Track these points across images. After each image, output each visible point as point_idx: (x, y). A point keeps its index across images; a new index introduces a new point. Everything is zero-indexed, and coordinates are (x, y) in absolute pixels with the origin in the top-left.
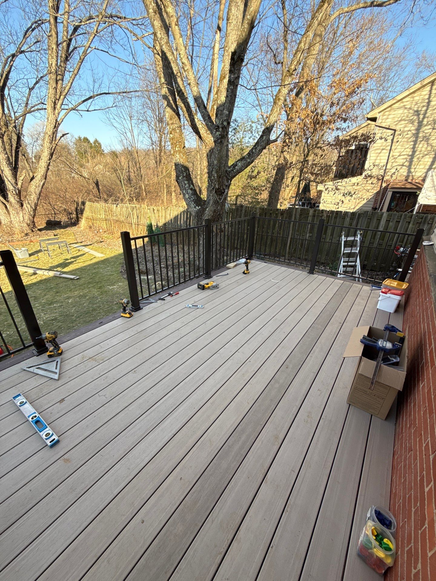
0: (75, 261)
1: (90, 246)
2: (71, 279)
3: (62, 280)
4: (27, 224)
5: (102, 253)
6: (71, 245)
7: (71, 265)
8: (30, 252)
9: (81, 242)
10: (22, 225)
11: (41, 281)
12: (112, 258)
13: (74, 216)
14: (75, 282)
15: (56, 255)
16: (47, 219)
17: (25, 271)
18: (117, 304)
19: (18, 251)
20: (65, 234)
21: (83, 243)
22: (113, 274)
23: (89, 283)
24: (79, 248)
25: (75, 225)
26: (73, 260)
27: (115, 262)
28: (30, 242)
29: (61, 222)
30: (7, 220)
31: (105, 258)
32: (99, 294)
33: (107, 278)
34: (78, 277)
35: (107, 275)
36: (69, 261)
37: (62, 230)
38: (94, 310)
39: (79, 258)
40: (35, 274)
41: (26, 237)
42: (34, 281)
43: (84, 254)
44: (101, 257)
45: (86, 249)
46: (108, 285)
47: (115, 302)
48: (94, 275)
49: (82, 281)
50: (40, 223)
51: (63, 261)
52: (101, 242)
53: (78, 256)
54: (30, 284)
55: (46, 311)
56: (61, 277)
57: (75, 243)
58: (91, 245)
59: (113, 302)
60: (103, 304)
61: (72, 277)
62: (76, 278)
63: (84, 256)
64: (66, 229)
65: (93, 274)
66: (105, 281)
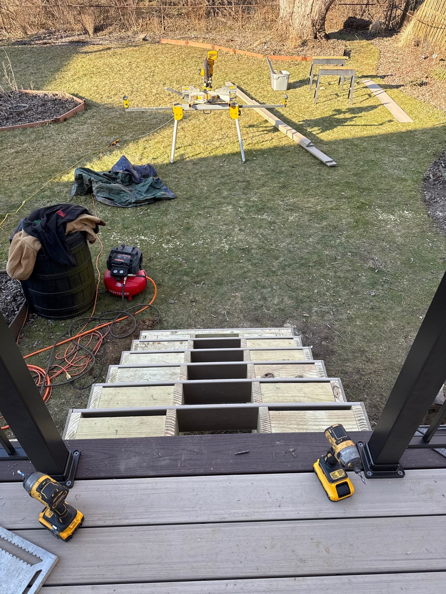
0: (351, 119)
1: (396, 90)
2: (322, 163)
3: (306, 159)
4: (313, 21)
5: (410, 113)
6: (364, 80)
7: (339, 127)
8: (291, 81)
9: (383, 77)
10: (305, 23)
11: (276, 148)
12: (424, 132)
13: (399, 12)
14: (324, 171)
15: (326, 96)
16: (350, 15)
17: (266, 118)
18: (373, 270)
19: (275, 76)
20: (364, 53)
21: (386, 79)
22: (405, 180)
23: (348, 185)
24: (372, 90)
25: (391, 35)
26: (348, 115)
27: (426, 146)
28: (303, 59)
29: (371, 23)
30: (288, 9)
31: (409, 128)
32: (349, 223)
33: (388, 184)
34: (334, 163)
35: (391, 175)
36: (341, 116)
37: (364, 42)
38: (320, 263)
39: (360, 115)
40: (276, 129)
41: (301, 49)
42: (267, 145)
43: (373, 107)
44: (403, 124)
45: (383, 96)
46: (380, 207)
47: (370, 264)
48: (366, 168)
49: (335, 176)
50: (335, 21)
51: (330, 113)
52: (421, 84)
53: (361, 110)
54: (257, 151)
55: (246, 225)
56: (307, 151)
57: (372, 77)
58: (397, 87)
59: (365, 260)
60: (344, 255)
61: (325, 158)
62: (329, 164)
63: (375, 110)
64: (372, 41)
65: (367, 162)
66: (380, 190)
